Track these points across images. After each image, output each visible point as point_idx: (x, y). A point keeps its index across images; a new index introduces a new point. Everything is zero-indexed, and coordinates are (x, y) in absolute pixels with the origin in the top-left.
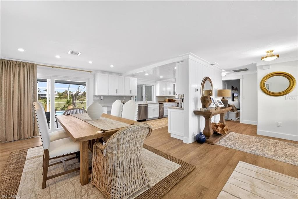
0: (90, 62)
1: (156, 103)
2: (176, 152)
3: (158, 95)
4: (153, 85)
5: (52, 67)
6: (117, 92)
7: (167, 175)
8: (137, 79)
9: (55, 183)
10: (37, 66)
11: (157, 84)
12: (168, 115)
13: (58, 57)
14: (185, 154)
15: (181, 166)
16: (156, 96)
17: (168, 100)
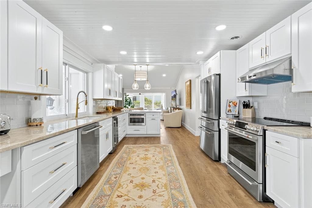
16: (93, 99)
17: (112, 107)
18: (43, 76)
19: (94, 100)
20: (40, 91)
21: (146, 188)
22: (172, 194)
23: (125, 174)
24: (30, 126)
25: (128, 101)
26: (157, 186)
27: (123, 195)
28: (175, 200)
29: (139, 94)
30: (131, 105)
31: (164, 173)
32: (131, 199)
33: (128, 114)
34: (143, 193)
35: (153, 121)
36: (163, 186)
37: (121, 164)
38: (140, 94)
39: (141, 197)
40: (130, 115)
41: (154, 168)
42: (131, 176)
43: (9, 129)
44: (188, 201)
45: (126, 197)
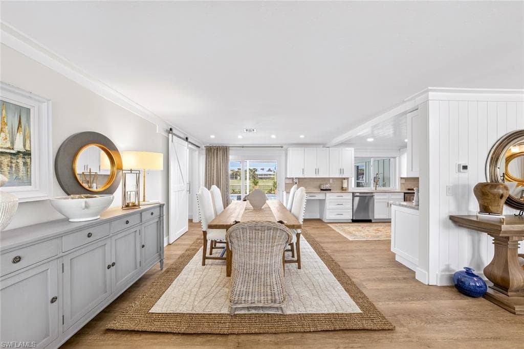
0: (273, 136)
1: (400, 191)
2: (379, 288)
3: (405, 175)
4: (395, 158)
5: (243, 147)
6: (317, 173)
7: (322, 312)
8: (355, 149)
9: (212, 265)
10: (230, 148)
11: (403, 154)
12: (391, 219)
13: (240, 137)
14: (396, 298)
15: (360, 311)
16: (400, 178)
18: (342, 171)
20: (341, 177)
43: (331, 189)
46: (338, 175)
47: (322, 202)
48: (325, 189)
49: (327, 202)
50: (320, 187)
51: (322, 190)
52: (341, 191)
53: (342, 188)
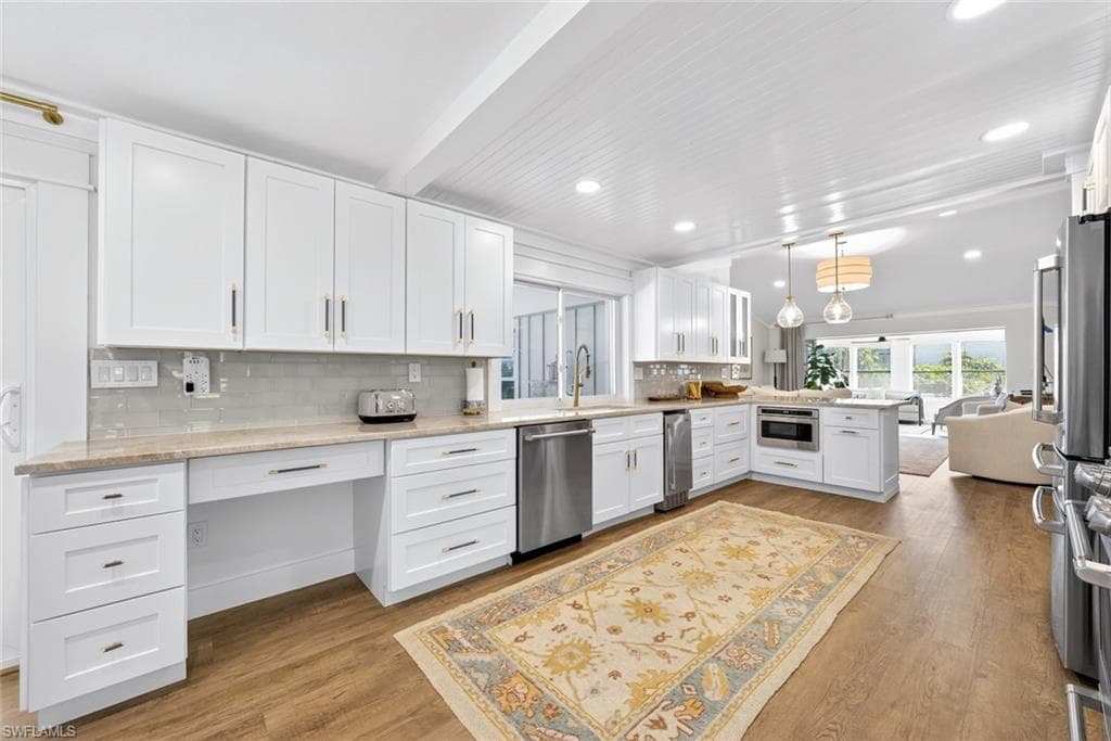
1: (636, 408)
16: (635, 363)
17: (700, 385)
18: (465, 324)
19: (637, 365)
20: (460, 352)
21: (650, 621)
22: (700, 672)
23: (640, 567)
24: (466, 414)
25: (820, 365)
26: (683, 631)
27: (585, 607)
28: (689, 689)
29: (877, 339)
30: (832, 380)
31: (748, 609)
32: (591, 623)
33: (755, 407)
34: (627, 626)
35: (847, 438)
36: (699, 638)
37: (657, 543)
38: (882, 339)
39: (615, 630)
40: (764, 411)
41: (734, 586)
42: (649, 578)
43: (414, 412)
44: (723, 715)
45: (586, 615)
46: (447, 346)
47: (367, 492)
48: (382, 413)
49: (395, 491)
50: (356, 404)
51: (367, 420)
52: (456, 423)
53: (465, 404)
